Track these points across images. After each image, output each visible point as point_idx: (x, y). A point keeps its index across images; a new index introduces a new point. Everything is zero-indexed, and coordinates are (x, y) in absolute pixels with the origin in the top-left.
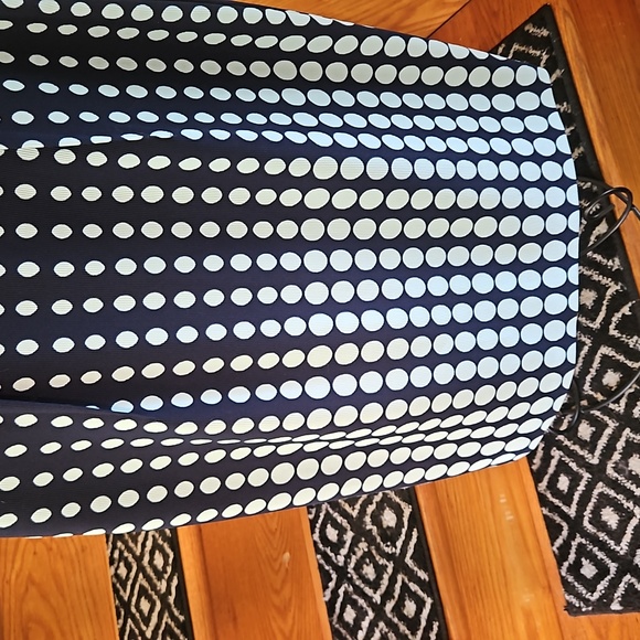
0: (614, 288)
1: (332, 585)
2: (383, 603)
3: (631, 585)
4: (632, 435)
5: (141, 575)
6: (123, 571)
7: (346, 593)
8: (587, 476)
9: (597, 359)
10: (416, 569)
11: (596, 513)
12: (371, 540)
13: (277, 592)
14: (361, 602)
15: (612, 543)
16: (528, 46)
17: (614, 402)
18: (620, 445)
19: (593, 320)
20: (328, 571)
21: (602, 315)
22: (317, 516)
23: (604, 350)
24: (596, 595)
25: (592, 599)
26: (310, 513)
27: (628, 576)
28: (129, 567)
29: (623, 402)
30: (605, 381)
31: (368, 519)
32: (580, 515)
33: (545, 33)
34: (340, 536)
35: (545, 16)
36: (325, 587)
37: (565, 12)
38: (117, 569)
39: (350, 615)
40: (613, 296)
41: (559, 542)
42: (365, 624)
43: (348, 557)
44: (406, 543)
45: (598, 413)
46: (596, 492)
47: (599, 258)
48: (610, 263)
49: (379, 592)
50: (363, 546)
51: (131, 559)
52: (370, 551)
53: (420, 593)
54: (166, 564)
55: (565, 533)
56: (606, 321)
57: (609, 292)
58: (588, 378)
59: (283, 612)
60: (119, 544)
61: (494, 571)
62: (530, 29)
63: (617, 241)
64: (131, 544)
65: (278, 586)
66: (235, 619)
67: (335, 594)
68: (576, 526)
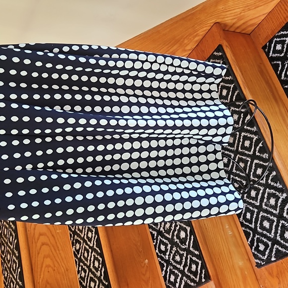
0: (255, 138)
1: (165, 268)
2: (184, 269)
3: (277, 249)
4: (269, 191)
5: (90, 273)
6: (83, 275)
7: (170, 270)
8: (256, 210)
9: (254, 165)
10: (194, 251)
11: (261, 224)
12: (177, 245)
13: (144, 275)
14: (176, 271)
15: (268, 234)
16: (215, 60)
17: (261, 180)
18: (266, 195)
19: (250, 151)
20: (163, 263)
21: (253, 148)
22: (157, 242)
23: (256, 161)
24: (266, 257)
25: (265, 258)
26: (154, 242)
27: (276, 245)
28: (85, 272)
29: (264, 179)
30: (257, 173)
31: (175, 237)
32: (256, 226)
33: (220, 54)
34: (166, 248)
35: (220, 48)
36: (162, 270)
37: (226, 46)
38: (80, 275)
39: (172, 278)
40: (255, 141)
41: (250, 239)
42: (178, 280)
43: (169, 255)
44: (189, 242)
45: (257, 186)
46: (260, 216)
47: (249, 128)
48: (253, 129)
49: (182, 265)
50: (174, 249)
51: (86, 268)
52: (177, 250)
53: (197, 260)
54: (99, 264)
55: (251, 235)
56: (255, 151)
57: (254, 140)
58: (252, 173)
59: (147, 283)
60: (81, 264)
61: (226, 253)
62: (215, 53)
63: (254, 121)
64: (86, 262)
65: (144, 273)
66: (128, 285)
67: (166, 272)
68: (255, 231)
